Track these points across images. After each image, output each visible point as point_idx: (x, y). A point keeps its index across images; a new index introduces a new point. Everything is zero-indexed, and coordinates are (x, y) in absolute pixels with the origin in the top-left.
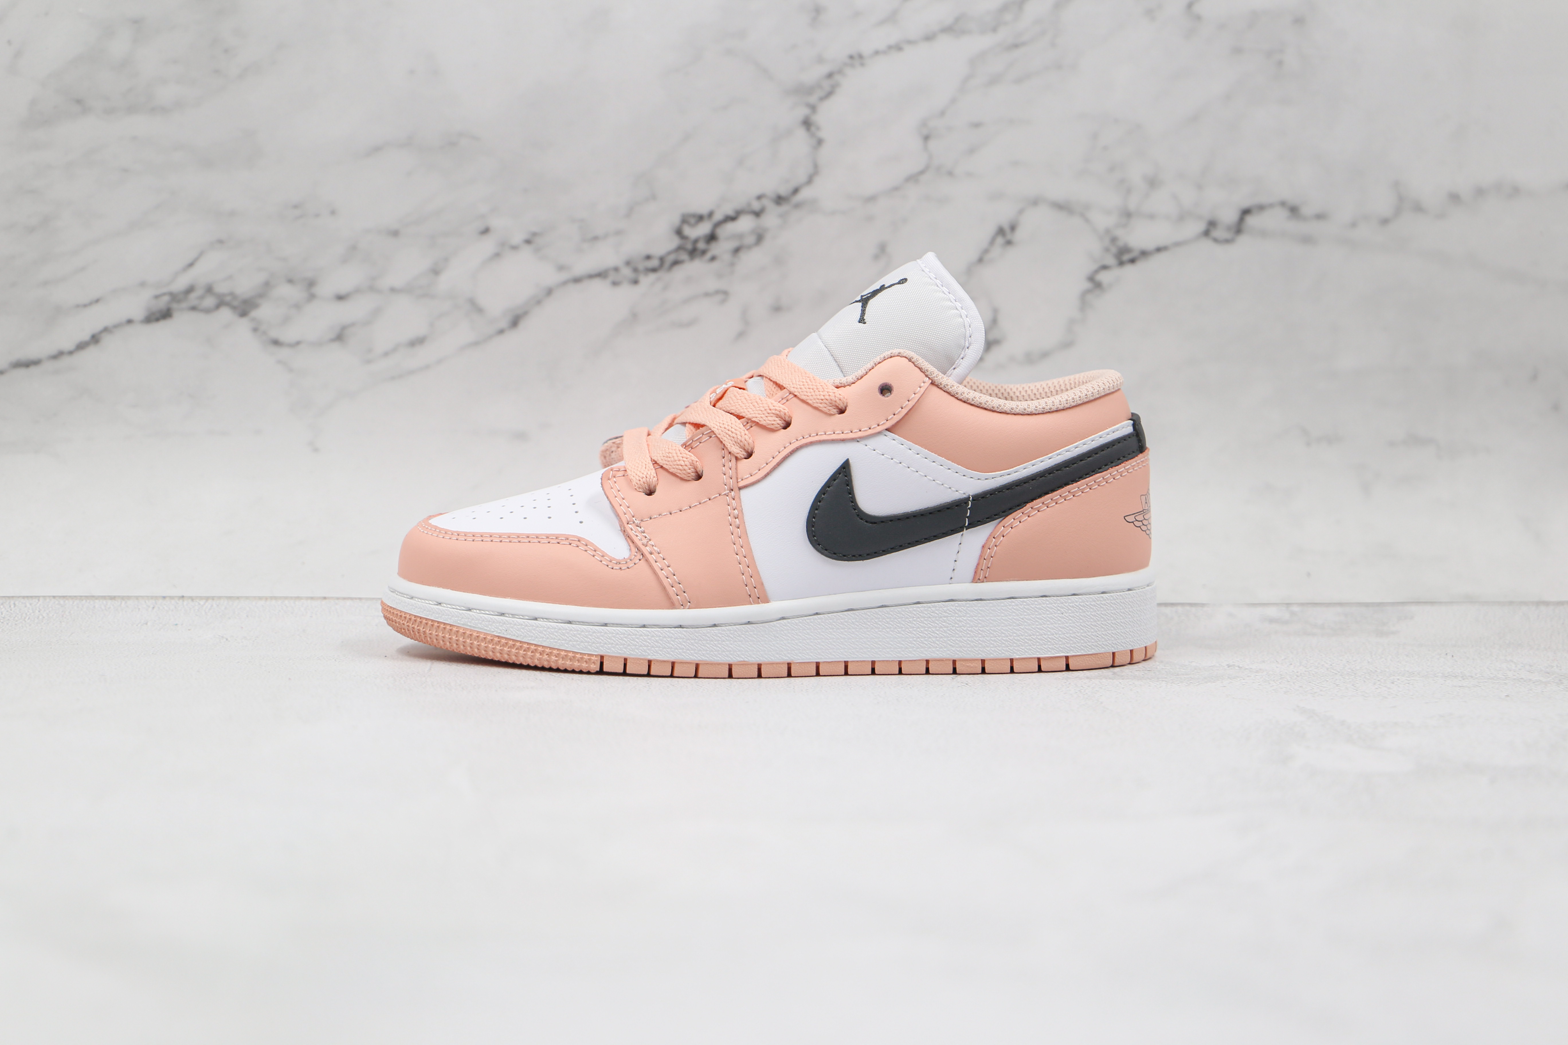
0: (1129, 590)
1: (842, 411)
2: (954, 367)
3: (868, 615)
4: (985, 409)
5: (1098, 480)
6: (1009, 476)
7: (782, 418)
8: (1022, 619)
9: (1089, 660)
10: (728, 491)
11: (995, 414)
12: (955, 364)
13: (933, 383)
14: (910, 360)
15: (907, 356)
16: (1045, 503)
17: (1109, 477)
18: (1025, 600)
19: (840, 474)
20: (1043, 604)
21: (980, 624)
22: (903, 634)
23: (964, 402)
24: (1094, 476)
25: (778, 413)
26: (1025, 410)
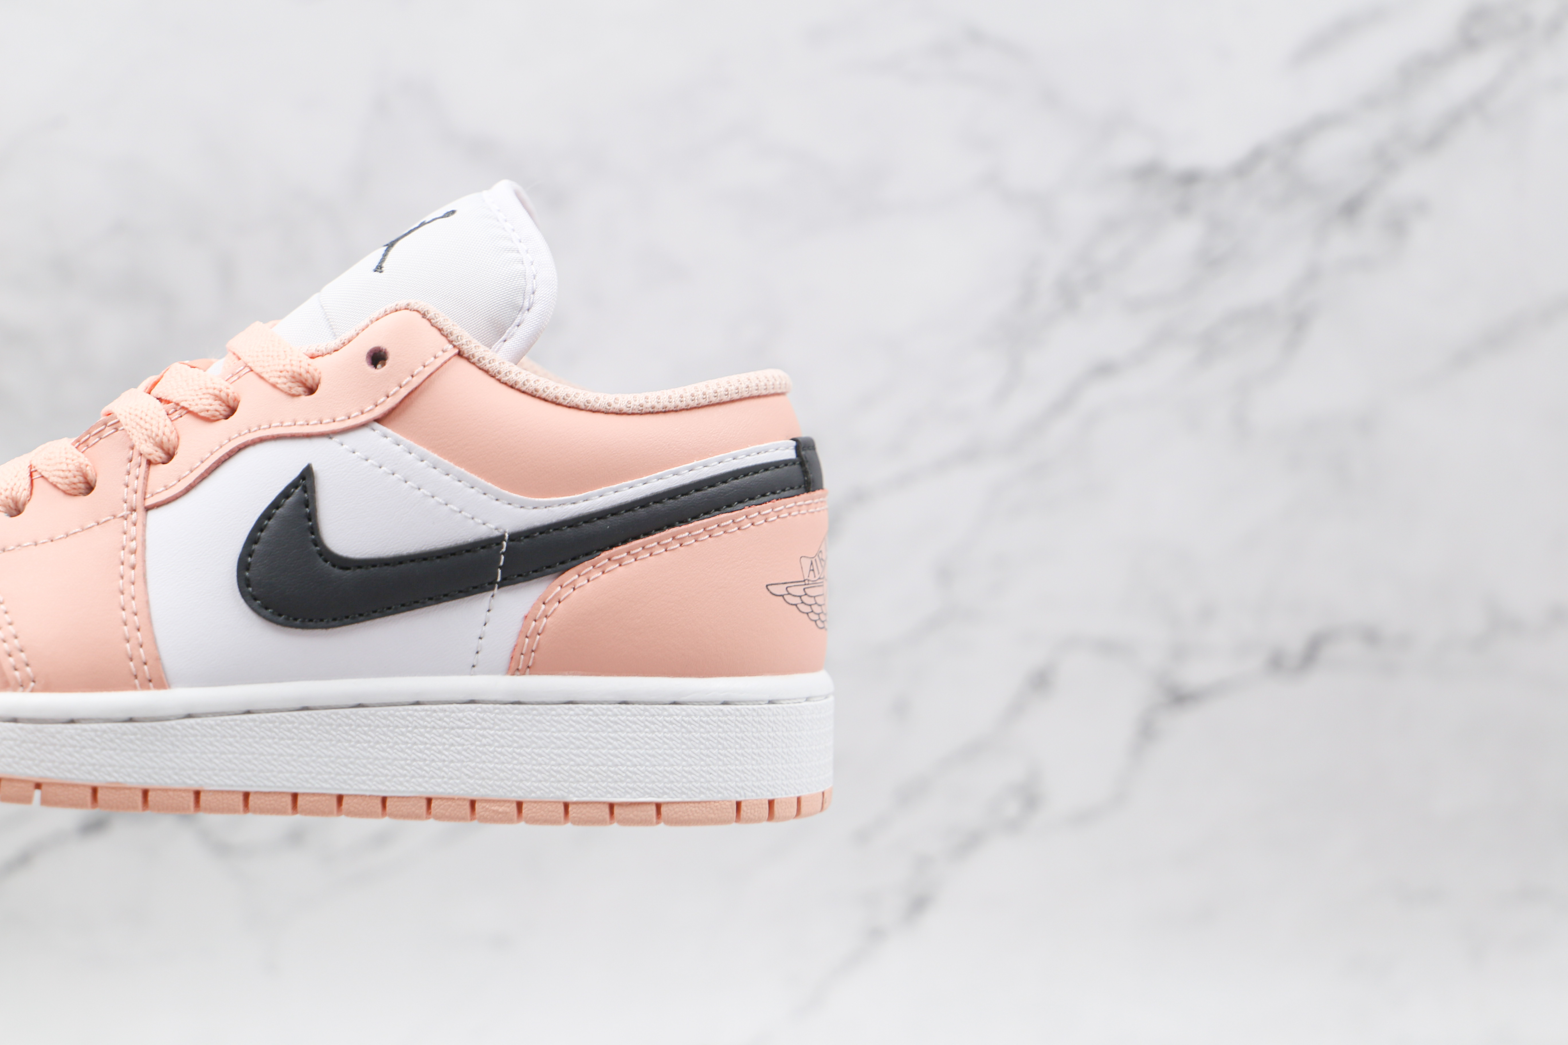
0: (771, 702)
1: (311, 391)
2: (503, 338)
3: (334, 720)
4: (545, 400)
5: (725, 524)
6: (573, 505)
7: (224, 402)
8: (586, 738)
9: (696, 811)
10: (129, 512)
11: (559, 408)
12: (506, 334)
13: (460, 354)
14: (424, 316)
15: (419, 309)
16: (632, 552)
17: (743, 520)
18: (592, 706)
19: (296, 487)
20: (622, 715)
21: (517, 742)
22: (389, 753)
23: (512, 387)
24: (717, 517)
25: (217, 392)
26: (610, 405)
